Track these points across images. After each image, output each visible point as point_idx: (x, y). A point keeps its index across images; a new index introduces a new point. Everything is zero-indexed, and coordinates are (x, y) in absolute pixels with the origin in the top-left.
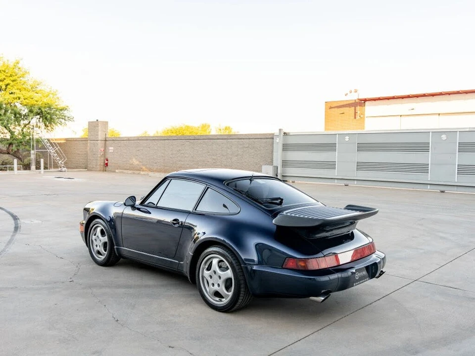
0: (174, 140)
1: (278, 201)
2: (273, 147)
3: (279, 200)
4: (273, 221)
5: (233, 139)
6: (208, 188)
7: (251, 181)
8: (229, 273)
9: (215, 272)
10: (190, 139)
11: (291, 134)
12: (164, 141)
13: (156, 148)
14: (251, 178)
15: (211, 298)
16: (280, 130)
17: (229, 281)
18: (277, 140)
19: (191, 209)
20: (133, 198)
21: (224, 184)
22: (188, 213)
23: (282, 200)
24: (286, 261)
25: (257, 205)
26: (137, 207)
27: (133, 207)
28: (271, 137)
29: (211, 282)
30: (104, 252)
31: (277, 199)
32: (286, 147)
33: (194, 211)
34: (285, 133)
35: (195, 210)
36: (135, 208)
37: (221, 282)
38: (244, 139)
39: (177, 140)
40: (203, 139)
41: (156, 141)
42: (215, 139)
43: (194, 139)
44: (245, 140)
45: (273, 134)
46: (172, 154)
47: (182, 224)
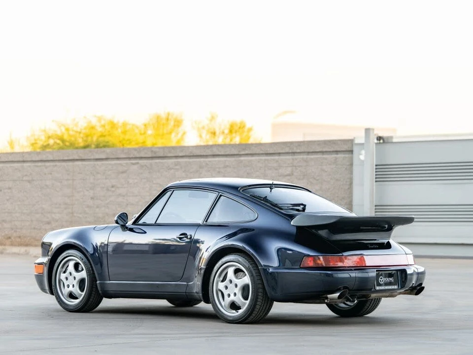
0: (97, 160)
1: (300, 208)
2: (351, 173)
3: (302, 206)
4: (292, 223)
5: (252, 155)
6: (221, 196)
7: (271, 189)
8: (246, 280)
9: (231, 281)
10: (141, 158)
11: (395, 140)
12: (70, 163)
13: (48, 183)
14: (271, 186)
15: (226, 311)
16: (368, 131)
17: (246, 289)
18: (361, 156)
19: (200, 222)
20: (123, 217)
21: (240, 190)
22: (198, 226)
23: (305, 206)
24: (304, 259)
25: (276, 210)
26: (129, 227)
27: (124, 228)
28: (346, 148)
29: (226, 293)
30: (80, 292)
31: (299, 205)
32: (383, 173)
33: (205, 223)
34: (379, 138)
35: (206, 221)
36: (127, 228)
37: (237, 290)
38: (279, 154)
39: (107, 159)
40: (176, 157)
41: (47, 164)
42: (206, 156)
43: (152, 158)
44: (282, 157)
45: (351, 141)
46: (92, 198)
47: (191, 238)
